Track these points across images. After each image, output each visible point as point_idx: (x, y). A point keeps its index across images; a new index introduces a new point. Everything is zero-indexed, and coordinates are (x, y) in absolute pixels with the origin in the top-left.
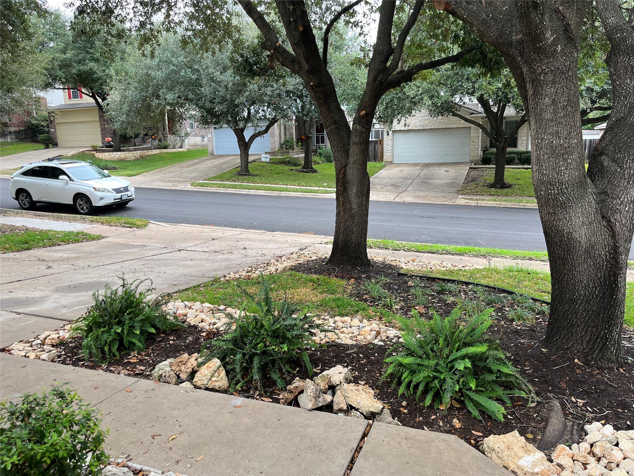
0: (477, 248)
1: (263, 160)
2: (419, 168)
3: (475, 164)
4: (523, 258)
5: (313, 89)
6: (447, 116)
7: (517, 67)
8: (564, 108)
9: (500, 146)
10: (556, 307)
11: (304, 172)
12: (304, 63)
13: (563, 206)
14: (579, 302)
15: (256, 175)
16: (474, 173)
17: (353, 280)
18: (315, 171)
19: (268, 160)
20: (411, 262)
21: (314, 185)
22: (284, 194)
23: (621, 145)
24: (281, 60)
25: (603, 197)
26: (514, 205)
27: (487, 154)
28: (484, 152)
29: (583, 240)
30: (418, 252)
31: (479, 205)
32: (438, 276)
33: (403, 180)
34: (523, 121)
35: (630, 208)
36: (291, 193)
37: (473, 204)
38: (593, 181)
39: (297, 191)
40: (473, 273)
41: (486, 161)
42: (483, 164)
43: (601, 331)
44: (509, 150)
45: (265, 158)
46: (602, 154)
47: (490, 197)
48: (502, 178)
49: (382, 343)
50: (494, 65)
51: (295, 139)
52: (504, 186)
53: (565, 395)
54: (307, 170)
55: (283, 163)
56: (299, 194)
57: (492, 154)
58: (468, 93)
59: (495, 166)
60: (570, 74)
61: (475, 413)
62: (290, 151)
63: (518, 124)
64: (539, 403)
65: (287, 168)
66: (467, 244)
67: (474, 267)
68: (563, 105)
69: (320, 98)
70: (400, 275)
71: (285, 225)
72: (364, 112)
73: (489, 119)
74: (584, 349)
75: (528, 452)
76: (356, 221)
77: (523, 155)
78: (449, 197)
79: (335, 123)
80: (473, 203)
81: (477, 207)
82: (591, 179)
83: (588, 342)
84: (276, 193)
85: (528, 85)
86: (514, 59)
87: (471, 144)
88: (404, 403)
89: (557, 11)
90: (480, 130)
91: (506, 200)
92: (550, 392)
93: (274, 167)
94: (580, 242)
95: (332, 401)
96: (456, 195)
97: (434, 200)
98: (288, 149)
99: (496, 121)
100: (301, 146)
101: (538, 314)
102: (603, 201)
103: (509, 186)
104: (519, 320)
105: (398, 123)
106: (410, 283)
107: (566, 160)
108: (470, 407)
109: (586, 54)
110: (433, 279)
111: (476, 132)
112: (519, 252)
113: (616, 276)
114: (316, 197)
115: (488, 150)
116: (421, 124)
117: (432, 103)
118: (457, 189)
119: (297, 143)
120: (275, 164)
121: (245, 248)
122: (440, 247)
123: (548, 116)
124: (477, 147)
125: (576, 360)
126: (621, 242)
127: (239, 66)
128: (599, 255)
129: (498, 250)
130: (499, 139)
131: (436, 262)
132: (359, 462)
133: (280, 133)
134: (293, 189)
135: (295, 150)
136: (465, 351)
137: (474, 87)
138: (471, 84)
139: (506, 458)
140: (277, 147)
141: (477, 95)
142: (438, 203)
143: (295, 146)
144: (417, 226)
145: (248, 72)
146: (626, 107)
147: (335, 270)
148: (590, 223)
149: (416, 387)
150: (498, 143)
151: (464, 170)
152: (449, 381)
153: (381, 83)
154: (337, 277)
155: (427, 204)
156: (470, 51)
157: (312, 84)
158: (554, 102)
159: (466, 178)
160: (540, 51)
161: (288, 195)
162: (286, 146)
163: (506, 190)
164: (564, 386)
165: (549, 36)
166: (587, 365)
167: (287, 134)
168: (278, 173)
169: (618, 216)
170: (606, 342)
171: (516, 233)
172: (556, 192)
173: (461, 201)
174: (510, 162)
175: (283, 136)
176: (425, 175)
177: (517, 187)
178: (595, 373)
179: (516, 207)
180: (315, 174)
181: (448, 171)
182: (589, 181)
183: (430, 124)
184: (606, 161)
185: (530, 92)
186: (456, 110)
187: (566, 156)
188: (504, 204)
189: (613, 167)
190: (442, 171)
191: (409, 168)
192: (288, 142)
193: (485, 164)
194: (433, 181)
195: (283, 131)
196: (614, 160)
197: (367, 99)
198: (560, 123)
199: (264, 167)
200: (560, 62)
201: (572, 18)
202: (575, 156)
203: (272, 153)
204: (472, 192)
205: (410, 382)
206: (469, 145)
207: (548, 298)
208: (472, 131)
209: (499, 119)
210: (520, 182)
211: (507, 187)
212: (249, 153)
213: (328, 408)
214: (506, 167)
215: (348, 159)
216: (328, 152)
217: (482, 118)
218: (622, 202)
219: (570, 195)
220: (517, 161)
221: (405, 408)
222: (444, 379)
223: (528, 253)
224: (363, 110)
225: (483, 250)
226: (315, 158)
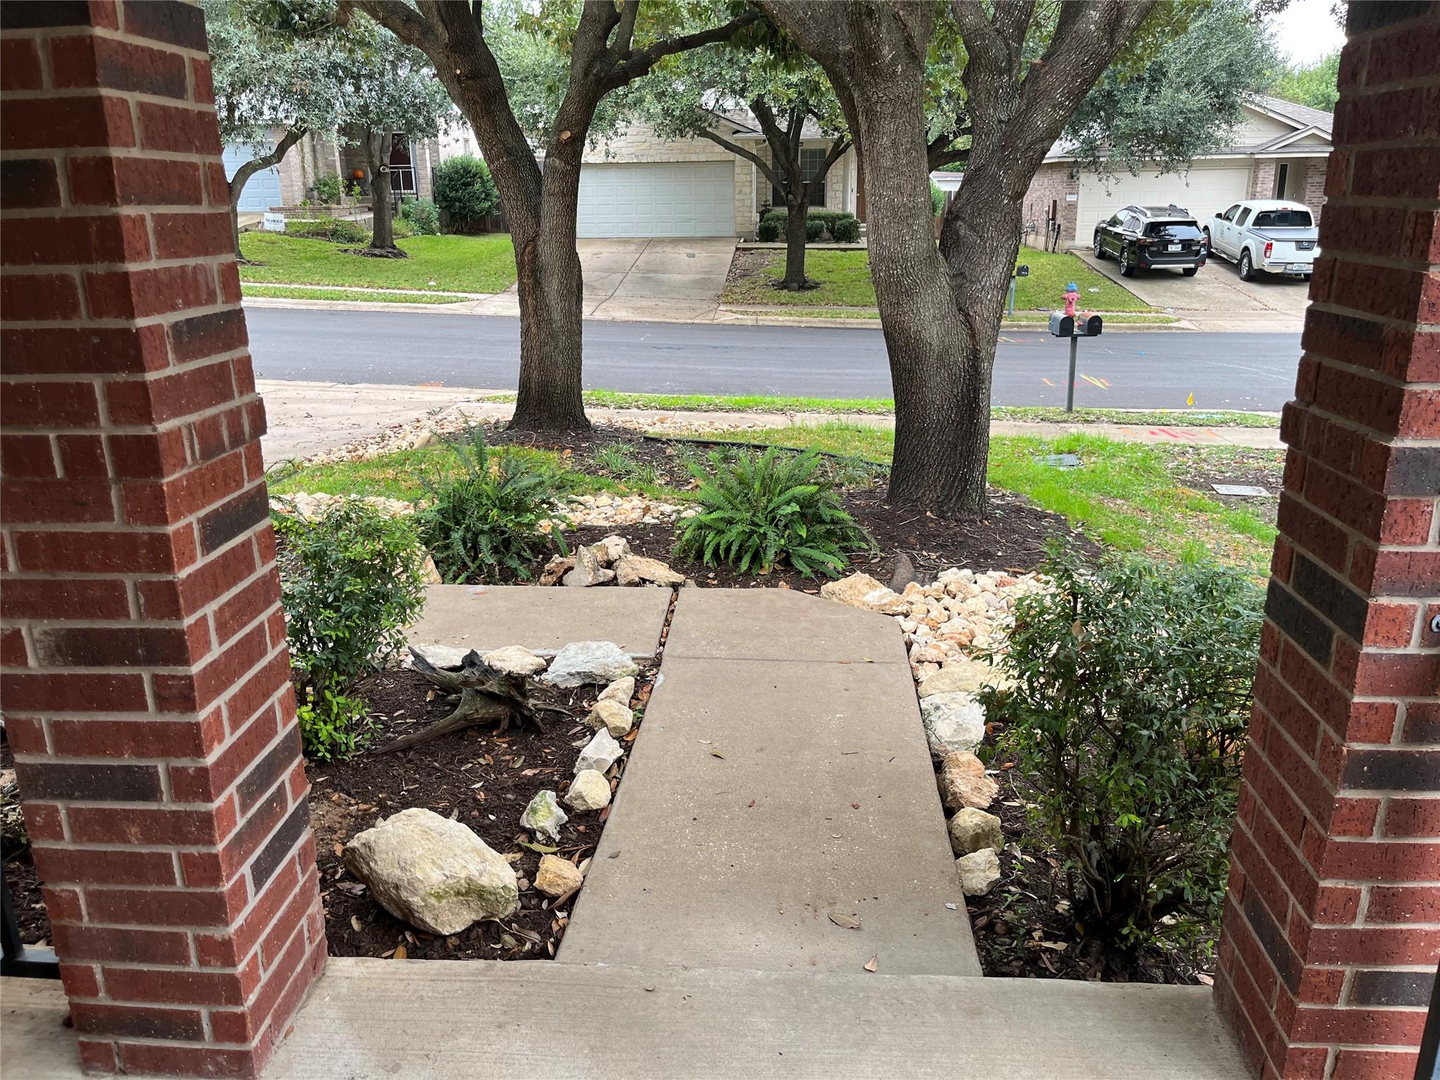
0: (768, 399)
1: (268, 226)
2: (632, 248)
3: (745, 241)
4: (848, 411)
5: (460, 82)
6: (692, 137)
7: (844, 87)
8: (907, 152)
9: (795, 203)
10: (902, 443)
11: (376, 255)
12: (440, 28)
13: (908, 293)
14: (931, 432)
15: (260, 264)
16: (745, 260)
17: (569, 450)
18: (401, 254)
19: (281, 228)
20: (658, 424)
21: (407, 285)
22: (340, 305)
23: (980, 206)
24: (381, 15)
25: (959, 280)
26: (826, 322)
27: (768, 220)
28: (762, 214)
29: (935, 342)
30: (663, 409)
31: (761, 323)
32: (713, 439)
33: (604, 274)
34: (838, 150)
35: (993, 295)
36: (358, 303)
37: (750, 323)
38: (946, 259)
39: (371, 299)
40: (769, 434)
41: (767, 234)
42: (761, 241)
43: (959, 470)
44: (812, 210)
45: (275, 223)
46: (957, 218)
47: (779, 309)
48: (801, 271)
49: (656, 521)
50: (791, 49)
51: (340, 178)
52: (805, 285)
53: (914, 549)
54: (383, 252)
55: (318, 234)
56: (378, 306)
57: (778, 218)
58: (733, 92)
59: (786, 245)
60: (914, 105)
61: (807, 571)
62: (334, 206)
63: (828, 158)
64: (882, 558)
65: (333, 246)
66: (748, 392)
67: (768, 427)
68: (906, 148)
69: (475, 102)
70: (647, 439)
71: (374, 370)
72: (569, 134)
73: (771, 143)
74: (938, 497)
75: (873, 587)
76: (561, 345)
77: (838, 223)
78: (701, 308)
79: (508, 152)
80: (749, 320)
81: (757, 328)
82: (944, 255)
83: (943, 487)
84: (322, 305)
85: (860, 117)
86: (841, 77)
87: (737, 197)
88: (711, 575)
89: (896, 17)
90: (754, 167)
91: (811, 314)
92: (896, 548)
93: (299, 244)
94: (931, 345)
95: (615, 576)
96: (715, 306)
97: (673, 315)
98: (326, 201)
99: (787, 150)
100: (360, 194)
101: (875, 477)
102: (960, 286)
103: (815, 286)
104: (850, 483)
105: (592, 150)
106: (669, 451)
107: (910, 226)
108: (800, 565)
109: (942, 40)
110: (706, 445)
111: (744, 171)
112: (840, 402)
113: (976, 391)
114: (420, 311)
115: (769, 211)
116: (632, 150)
117: (663, 109)
118: (714, 293)
119: (349, 188)
120: (302, 236)
121: (309, 416)
122: (702, 399)
123: (886, 162)
124: (748, 203)
125: (928, 513)
126: (983, 344)
127: (255, 13)
128: (955, 363)
129: (804, 400)
130: (793, 188)
131: (703, 422)
132: (676, 620)
133: (303, 162)
134: (363, 294)
135: (343, 205)
136: (789, 493)
137: (744, 80)
138: (738, 73)
139: (848, 598)
140: (299, 199)
141: (752, 96)
142: (681, 321)
143: (342, 195)
144: (652, 365)
145: (280, 27)
146: (988, 150)
147: (530, 437)
148: (944, 317)
149: (728, 550)
150: (790, 197)
151: (726, 253)
152: (771, 535)
153: (598, 80)
154: (538, 447)
155: (660, 323)
156: (749, 21)
157: (458, 72)
158: (894, 142)
159: (730, 271)
160: (875, 72)
161: (352, 308)
162: (320, 193)
163: (809, 294)
164: (912, 540)
165: (887, 53)
166: (943, 518)
167: (320, 164)
168: (314, 259)
169: (978, 308)
170: (966, 485)
171: (832, 371)
172: (900, 272)
173: (726, 315)
174: (813, 236)
175: (310, 170)
176: (647, 263)
177: (828, 286)
178: (952, 526)
179: (828, 325)
180: (402, 261)
181: (694, 256)
182: (941, 257)
183: (652, 152)
184: (963, 229)
185: (864, 128)
186: (710, 125)
187: (910, 221)
188: (806, 321)
189: (972, 237)
190: (681, 254)
191: (613, 249)
192: (325, 185)
193: (767, 241)
194: (666, 277)
195: (309, 158)
196: (972, 228)
197: (572, 108)
198: (903, 173)
199: (273, 243)
200: (901, 88)
201: (915, 27)
202: (922, 221)
203: (289, 210)
204: (744, 298)
205: (718, 545)
206: (734, 199)
207: (889, 460)
208: (737, 170)
209: (792, 145)
210: (833, 277)
211: (811, 288)
212: (239, 209)
213: (613, 582)
214: (807, 246)
215: (538, 224)
216: (423, 211)
217: (757, 142)
218: (983, 288)
219: (917, 276)
220: (826, 234)
221: (713, 579)
222: (765, 534)
223: (853, 402)
224: (566, 129)
225: (779, 402)
226: (397, 224)
